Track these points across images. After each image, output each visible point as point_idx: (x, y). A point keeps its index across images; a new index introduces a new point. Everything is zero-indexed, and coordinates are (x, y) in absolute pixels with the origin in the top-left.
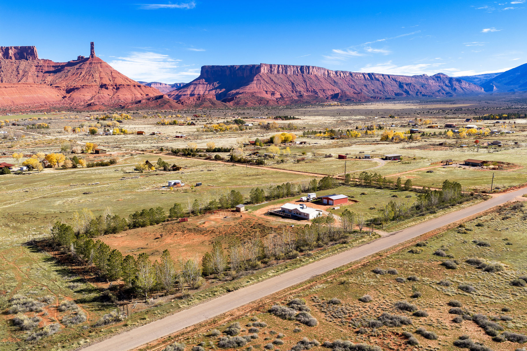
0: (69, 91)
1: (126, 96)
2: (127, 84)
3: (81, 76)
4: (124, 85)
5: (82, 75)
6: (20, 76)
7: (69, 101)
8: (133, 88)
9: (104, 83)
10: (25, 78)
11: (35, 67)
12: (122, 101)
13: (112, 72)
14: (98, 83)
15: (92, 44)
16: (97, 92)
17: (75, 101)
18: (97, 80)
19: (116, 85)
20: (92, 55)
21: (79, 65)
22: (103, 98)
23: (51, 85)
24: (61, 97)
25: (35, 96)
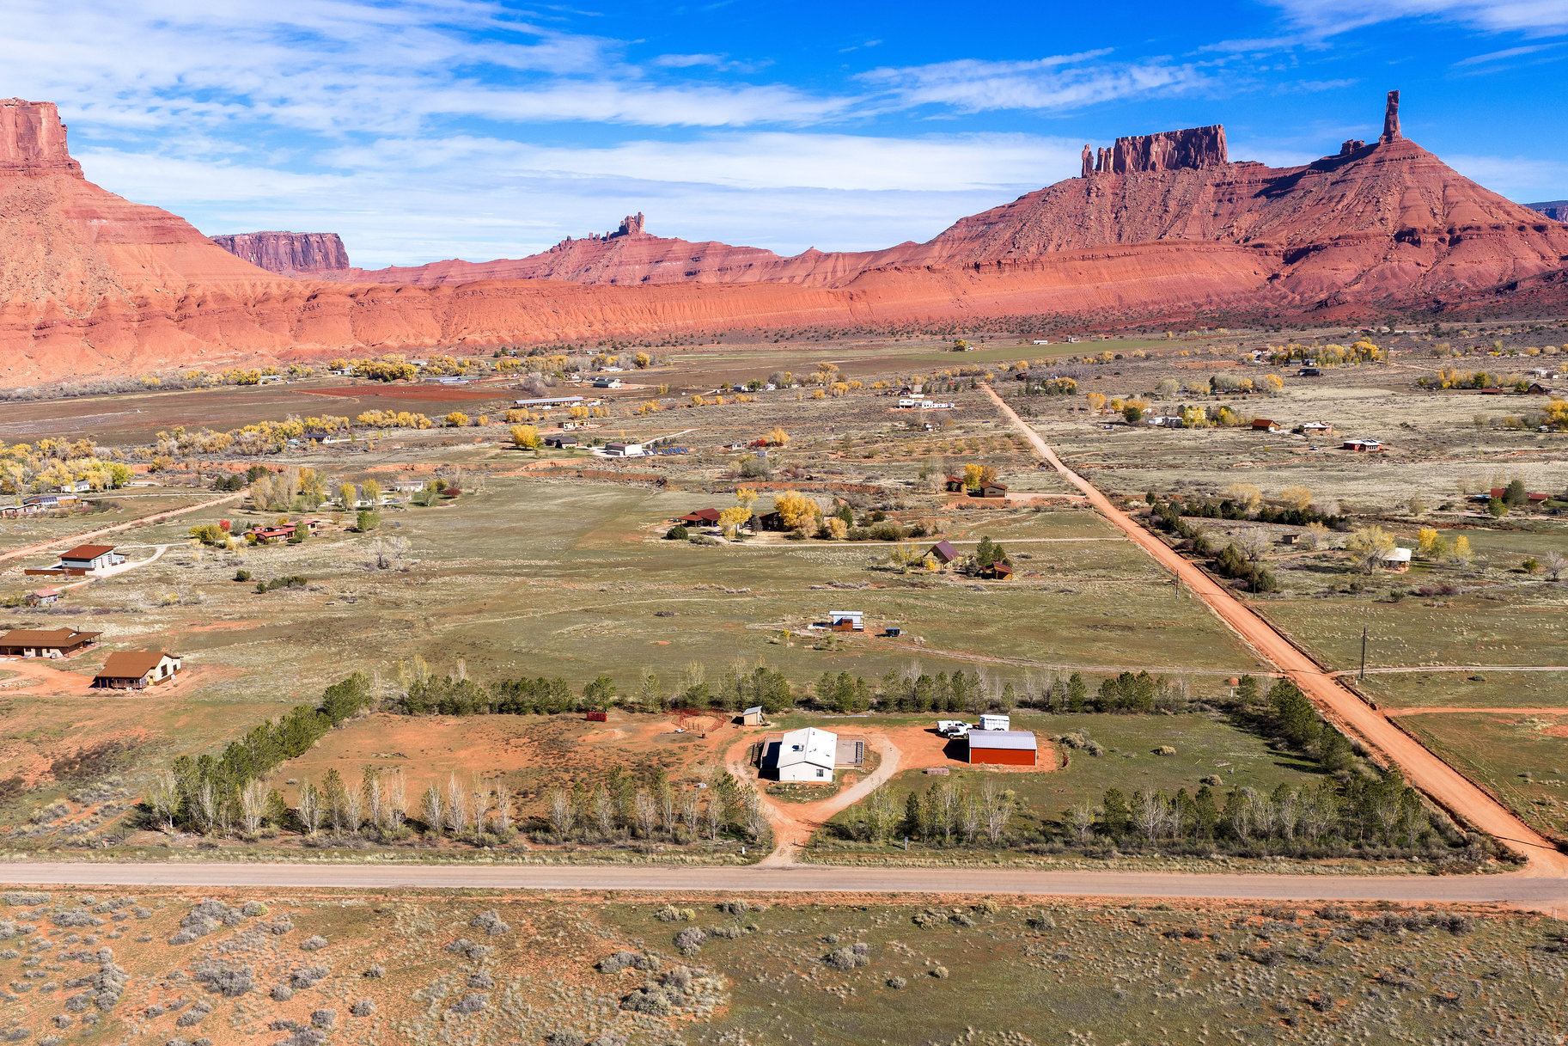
0: (1292, 258)
1: (1480, 268)
2: (1493, 221)
3: (1340, 207)
4: (1479, 228)
5: (1345, 201)
6: (1168, 218)
7: (1284, 289)
8: (1513, 238)
9: (1410, 224)
10: (1179, 224)
11: (1213, 189)
12: (1458, 286)
13: (1445, 187)
14: (1391, 225)
15: (1394, 97)
16: (1382, 256)
17: (1301, 290)
18: (1388, 215)
19: (1450, 231)
20: (1388, 134)
21: (1341, 171)
22: (1395, 275)
23: (1247, 240)
24: (1264, 276)
25: (1184, 277)
